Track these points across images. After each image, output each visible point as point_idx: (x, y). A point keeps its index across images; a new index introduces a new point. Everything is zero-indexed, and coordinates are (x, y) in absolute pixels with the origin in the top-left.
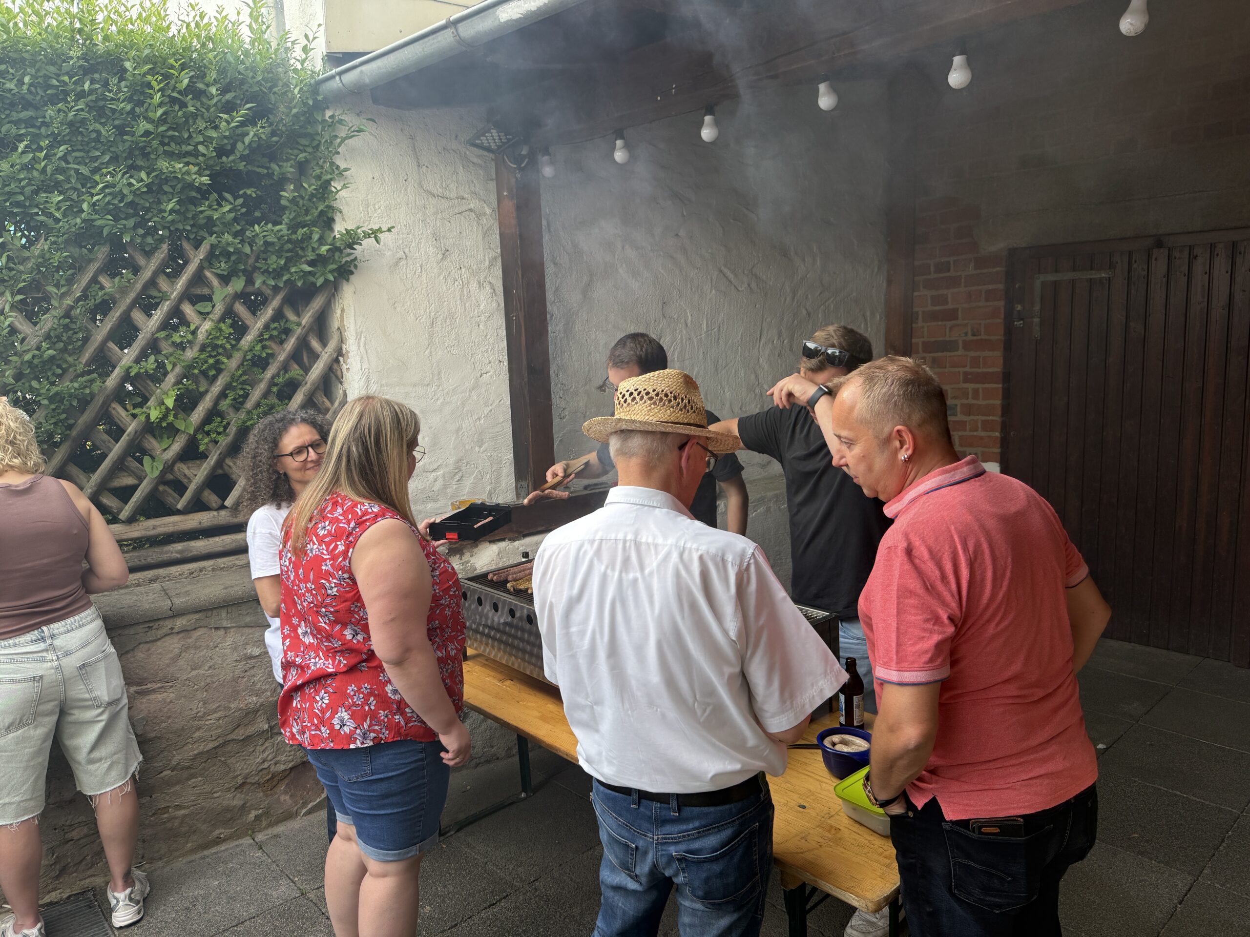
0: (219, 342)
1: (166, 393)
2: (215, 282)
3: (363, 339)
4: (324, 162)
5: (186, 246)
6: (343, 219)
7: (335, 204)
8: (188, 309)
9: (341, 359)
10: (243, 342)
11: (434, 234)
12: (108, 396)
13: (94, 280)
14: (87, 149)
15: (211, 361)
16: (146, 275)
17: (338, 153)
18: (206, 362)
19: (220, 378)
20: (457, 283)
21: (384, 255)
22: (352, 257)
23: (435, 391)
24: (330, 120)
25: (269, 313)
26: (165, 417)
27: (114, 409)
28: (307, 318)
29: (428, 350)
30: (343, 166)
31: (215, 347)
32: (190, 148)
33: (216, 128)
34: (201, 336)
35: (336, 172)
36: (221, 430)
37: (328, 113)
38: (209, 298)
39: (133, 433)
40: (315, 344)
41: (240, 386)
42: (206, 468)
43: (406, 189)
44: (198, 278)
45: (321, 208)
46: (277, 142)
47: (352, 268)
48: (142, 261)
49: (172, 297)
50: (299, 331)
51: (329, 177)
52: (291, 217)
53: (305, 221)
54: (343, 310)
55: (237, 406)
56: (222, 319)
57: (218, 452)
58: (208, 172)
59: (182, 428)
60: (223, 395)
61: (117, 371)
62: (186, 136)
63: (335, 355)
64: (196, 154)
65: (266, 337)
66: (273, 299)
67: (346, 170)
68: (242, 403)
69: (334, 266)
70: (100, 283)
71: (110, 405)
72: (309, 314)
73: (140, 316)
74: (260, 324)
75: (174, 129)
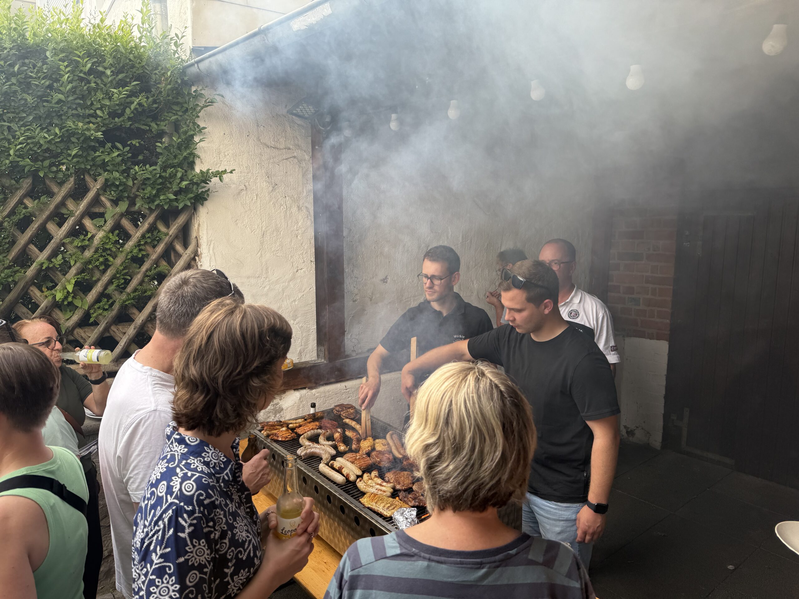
0: (108, 247)
1: (69, 282)
2: (108, 204)
3: (212, 246)
4: (190, 122)
5: (88, 179)
6: (202, 162)
7: (196, 152)
8: (88, 223)
9: (197, 258)
10: (126, 246)
11: (267, 173)
12: (27, 283)
13: (20, 202)
14: (17, 111)
15: (101, 259)
16: (58, 199)
17: (198, 117)
18: (98, 260)
19: (109, 271)
20: (282, 207)
21: (230, 187)
22: (206, 189)
23: (263, 281)
24: (194, 94)
25: (145, 226)
26: (66, 298)
27: (32, 291)
28: (173, 230)
29: (259, 253)
30: (202, 125)
31: (105, 250)
32: (92, 111)
33: (110, 99)
34: (96, 241)
35: (197, 129)
36: (107, 307)
37: (194, 89)
38: (102, 215)
39: (44, 308)
40: (179, 248)
41: (122, 277)
42: (96, 333)
43: (248, 142)
44: (96, 201)
45: (185, 154)
46: (157, 108)
47: (206, 196)
48: (55, 189)
49: (76, 214)
50: (166, 239)
51: (192, 133)
52: (163, 160)
53: (173, 163)
54: (199, 225)
55: (121, 290)
56: (112, 231)
57: (106, 322)
58: (104, 129)
59: (80, 305)
60: (110, 282)
61: (34, 264)
62: (89, 104)
63: (192, 256)
64: (96, 116)
65: (142, 243)
66: (149, 217)
67: (204, 128)
68: (124, 288)
69: (192, 195)
70: (24, 204)
71: (28, 288)
72: (175, 227)
73: (53, 227)
74: (139, 234)
75: (80, 99)
